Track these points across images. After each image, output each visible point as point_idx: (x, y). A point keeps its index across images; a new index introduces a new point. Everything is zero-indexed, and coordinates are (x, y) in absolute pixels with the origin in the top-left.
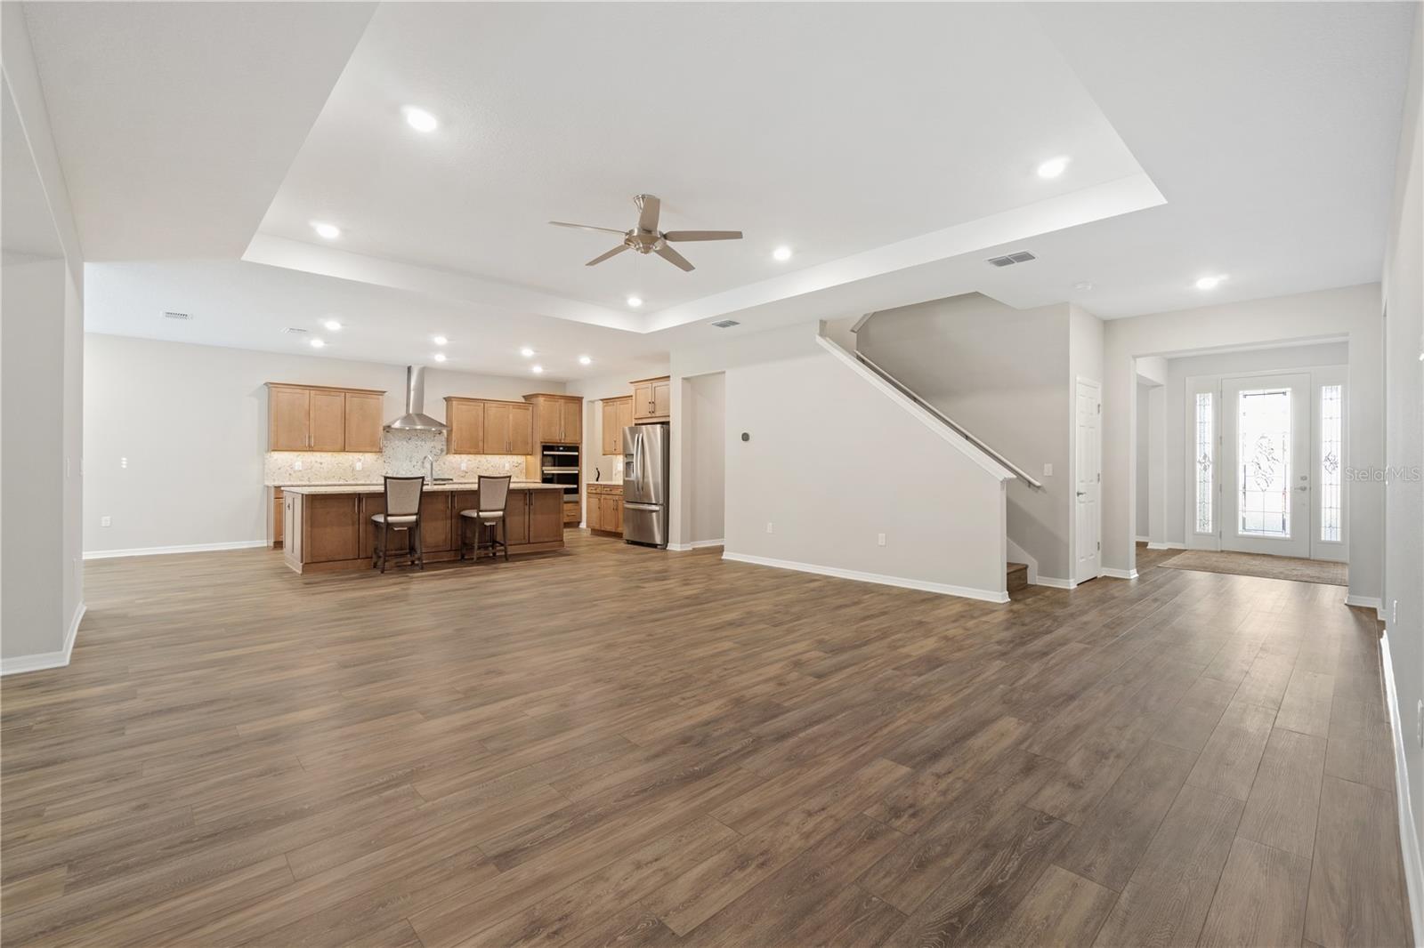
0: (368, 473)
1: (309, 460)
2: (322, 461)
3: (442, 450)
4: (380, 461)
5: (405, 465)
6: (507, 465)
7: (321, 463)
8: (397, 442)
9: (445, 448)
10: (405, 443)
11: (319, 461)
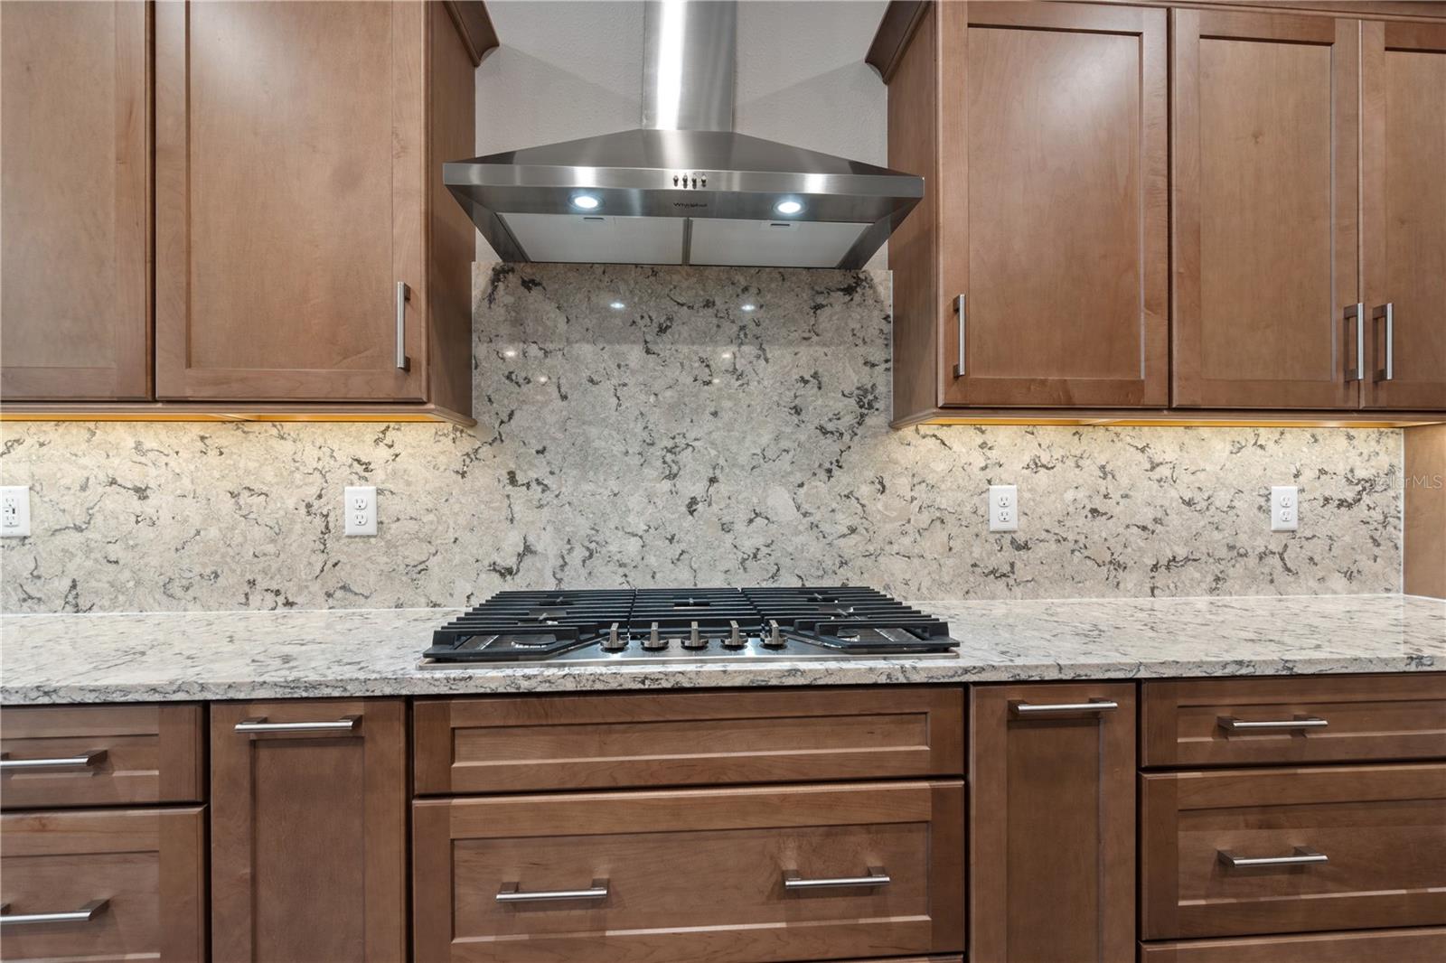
0: (415, 554)
1: (74, 475)
2: (152, 477)
3: (865, 400)
4: (486, 477)
5: (635, 501)
6: (1285, 496)
7: (141, 493)
8: (586, 350)
9: (883, 381)
10: (635, 354)
11: (130, 474)
